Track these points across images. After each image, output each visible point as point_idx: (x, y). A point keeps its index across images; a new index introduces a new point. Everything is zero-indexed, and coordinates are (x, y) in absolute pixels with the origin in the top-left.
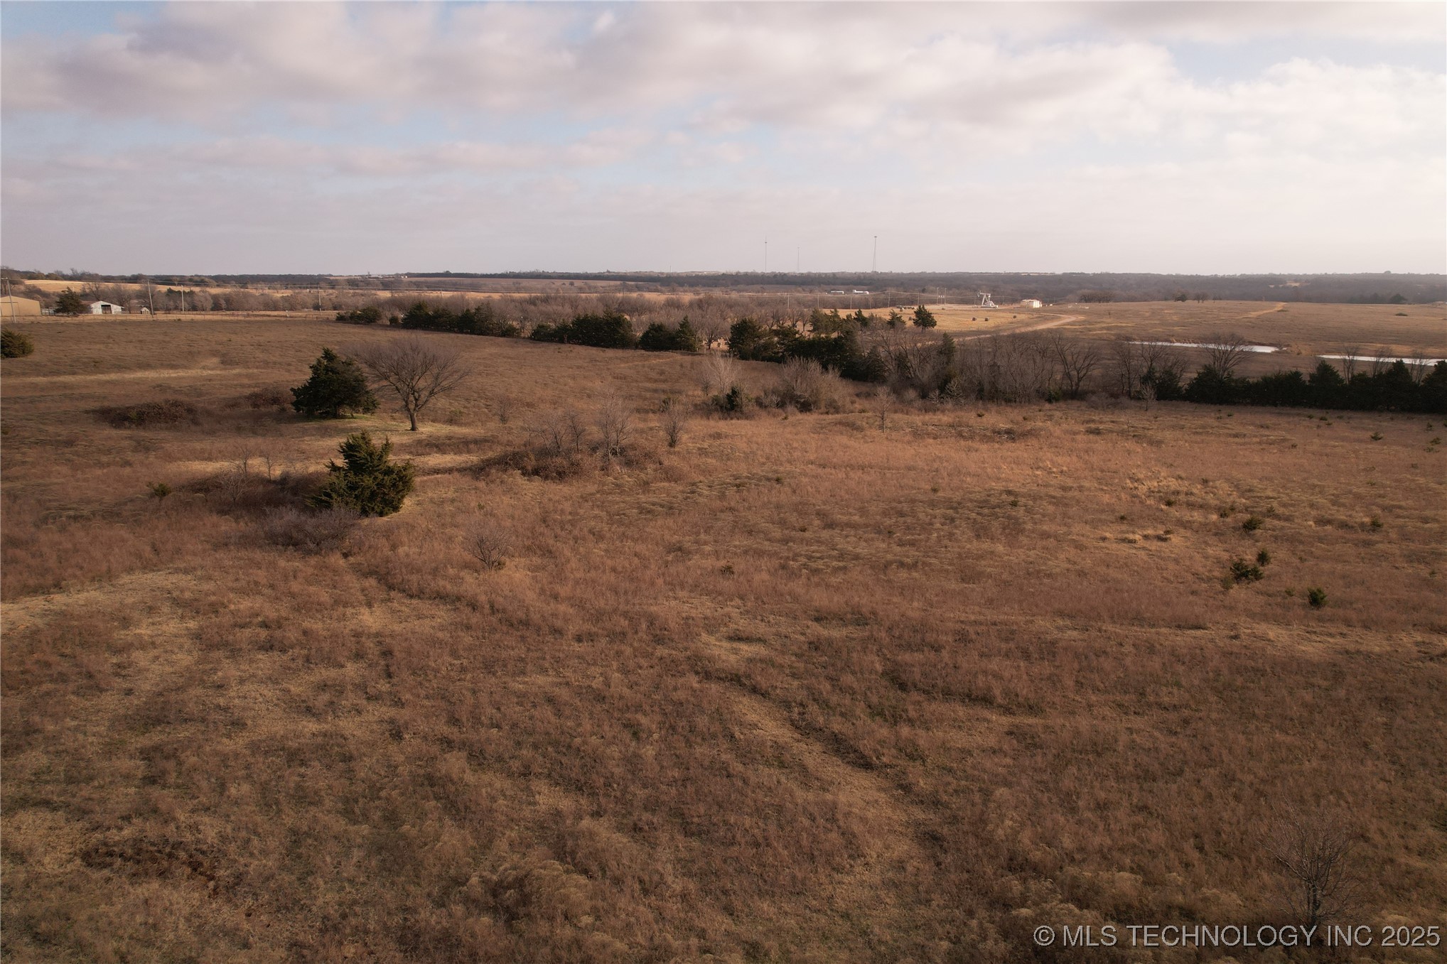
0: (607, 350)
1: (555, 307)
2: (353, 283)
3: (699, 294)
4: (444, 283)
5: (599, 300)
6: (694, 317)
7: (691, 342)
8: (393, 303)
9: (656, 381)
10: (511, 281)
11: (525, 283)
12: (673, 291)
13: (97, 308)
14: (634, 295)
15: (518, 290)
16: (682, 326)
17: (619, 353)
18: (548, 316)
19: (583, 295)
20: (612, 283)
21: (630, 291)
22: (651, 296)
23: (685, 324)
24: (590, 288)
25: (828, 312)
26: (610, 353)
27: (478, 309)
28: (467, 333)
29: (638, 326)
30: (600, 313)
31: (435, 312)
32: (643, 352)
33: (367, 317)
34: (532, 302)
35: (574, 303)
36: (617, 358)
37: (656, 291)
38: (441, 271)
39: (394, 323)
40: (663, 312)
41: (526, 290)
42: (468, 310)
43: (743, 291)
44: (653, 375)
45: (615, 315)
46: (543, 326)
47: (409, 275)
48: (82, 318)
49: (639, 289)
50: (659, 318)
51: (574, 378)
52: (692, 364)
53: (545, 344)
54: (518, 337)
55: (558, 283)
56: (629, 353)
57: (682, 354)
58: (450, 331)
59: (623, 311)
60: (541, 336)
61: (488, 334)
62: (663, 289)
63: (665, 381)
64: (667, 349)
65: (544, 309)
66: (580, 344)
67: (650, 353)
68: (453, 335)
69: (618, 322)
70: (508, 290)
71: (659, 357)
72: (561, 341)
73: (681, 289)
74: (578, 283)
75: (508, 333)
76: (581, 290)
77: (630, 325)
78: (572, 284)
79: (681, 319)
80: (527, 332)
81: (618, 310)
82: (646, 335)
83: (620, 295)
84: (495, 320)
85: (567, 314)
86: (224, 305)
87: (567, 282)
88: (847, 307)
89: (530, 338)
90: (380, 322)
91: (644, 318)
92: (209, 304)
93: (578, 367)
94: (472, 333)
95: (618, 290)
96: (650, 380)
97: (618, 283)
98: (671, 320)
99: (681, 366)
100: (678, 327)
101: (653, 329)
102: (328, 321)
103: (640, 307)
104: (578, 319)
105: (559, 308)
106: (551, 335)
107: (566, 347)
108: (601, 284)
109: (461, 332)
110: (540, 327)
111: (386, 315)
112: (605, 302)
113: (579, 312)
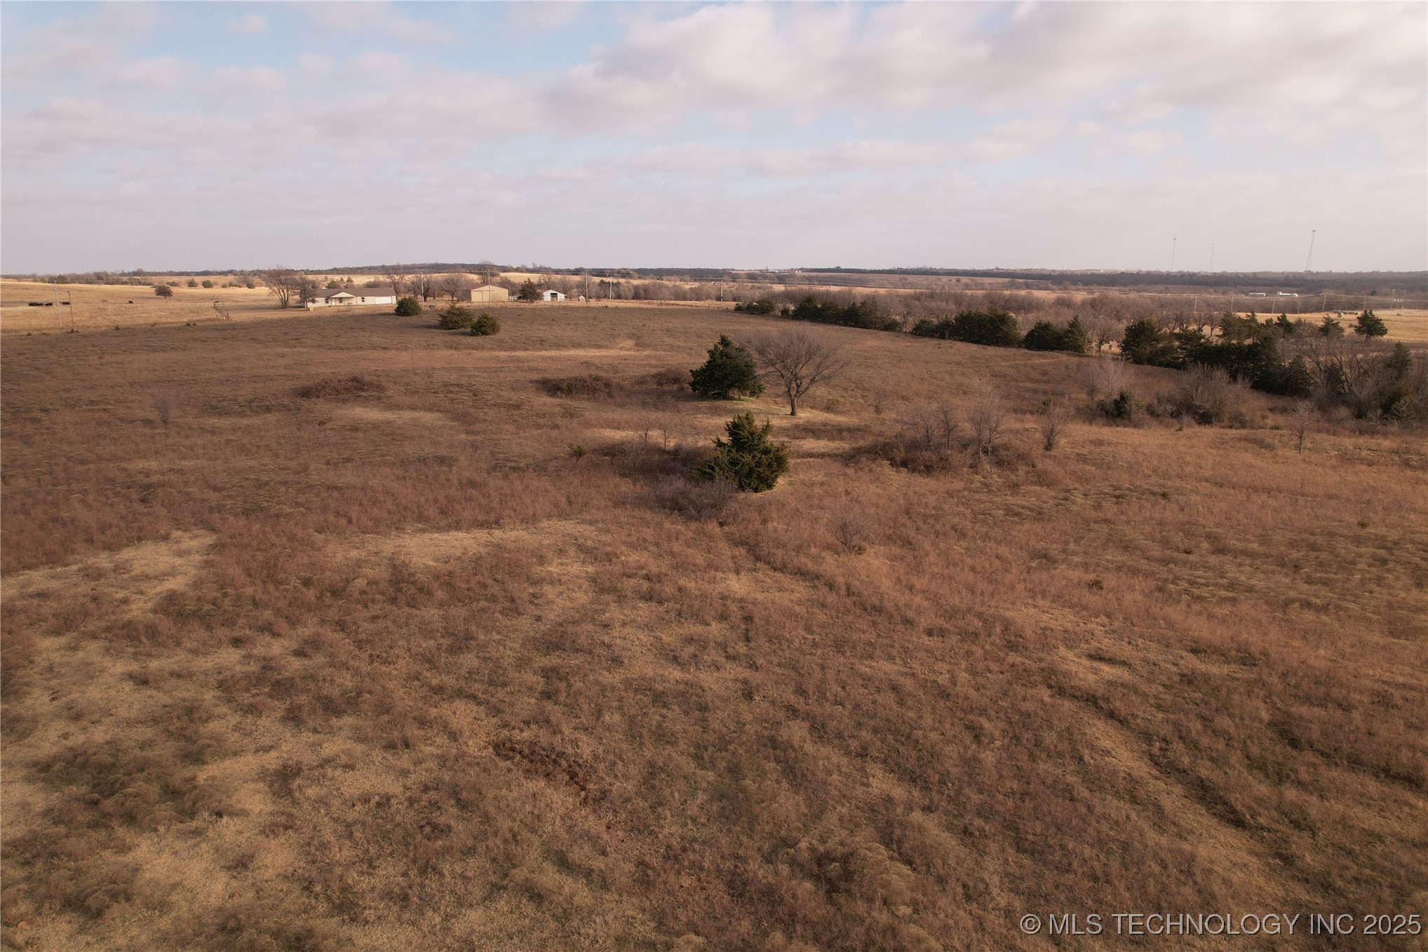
0: (988, 347)
1: (939, 303)
2: (752, 277)
3: (1093, 293)
4: (834, 277)
5: (985, 297)
6: (1085, 319)
7: (1079, 343)
8: (787, 296)
9: (1037, 381)
10: (897, 277)
11: (911, 278)
12: (1066, 288)
13: (547, 296)
14: (1023, 293)
15: (904, 286)
16: (1071, 325)
17: (1001, 351)
18: (931, 312)
19: (969, 292)
20: (1000, 280)
21: (1018, 287)
22: (1038, 294)
23: (1074, 325)
24: (976, 285)
25: (1243, 315)
26: (991, 351)
27: (864, 303)
28: (850, 326)
29: (1023, 324)
30: (984, 310)
31: (823, 305)
32: (1026, 351)
33: (761, 309)
34: (917, 297)
35: (958, 300)
36: (997, 356)
37: (1046, 289)
38: (832, 266)
39: (785, 313)
40: (1052, 311)
41: (912, 286)
42: (854, 304)
43: (1144, 291)
44: (1035, 375)
45: (1000, 312)
46: (925, 322)
47: (802, 270)
48: (537, 304)
49: (1028, 286)
50: (1045, 318)
51: (951, 374)
52: (1078, 365)
53: (926, 339)
54: (900, 331)
55: (945, 279)
56: (1011, 351)
57: (1068, 355)
58: (835, 323)
59: (1009, 309)
60: (922, 331)
61: (871, 328)
62: (1054, 286)
63: (1046, 382)
64: (1053, 349)
65: (927, 304)
66: (961, 341)
67: (1034, 352)
68: (837, 327)
69: (1003, 320)
70: (894, 285)
71: (1043, 357)
72: (942, 337)
73: (1074, 287)
74: (964, 280)
75: (890, 327)
76: (967, 287)
77: (1015, 323)
78: (958, 281)
79: (1070, 318)
80: (909, 328)
81: (1004, 308)
82: (1031, 334)
83: (1007, 292)
84: (879, 314)
85: (951, 312)
86: (643, 295)
87: (954, 278)
88: (1268, 311)
89: (911, 333)
90: (772, 313)
91: (1032, 315)
92: (630, 294)
93: (958, 363)
94: (856, 326)
95: (1006, 287)
96: (1031, 380)
97: (1007, 280)
98: (1060, 321)
99: (1067, 367)
100: (1066, 327)
101: (1040, 328)
102: (727, 310)
103: (1026, 306)
104: (961, 315)
105: (944, 304)
106: (933, 331)
107: (946, 343)
108: (988, 281)
109: (846, 324)
110: (922, 322)
111: (780, 306)
112: (991, 299)
113: (963, 308)
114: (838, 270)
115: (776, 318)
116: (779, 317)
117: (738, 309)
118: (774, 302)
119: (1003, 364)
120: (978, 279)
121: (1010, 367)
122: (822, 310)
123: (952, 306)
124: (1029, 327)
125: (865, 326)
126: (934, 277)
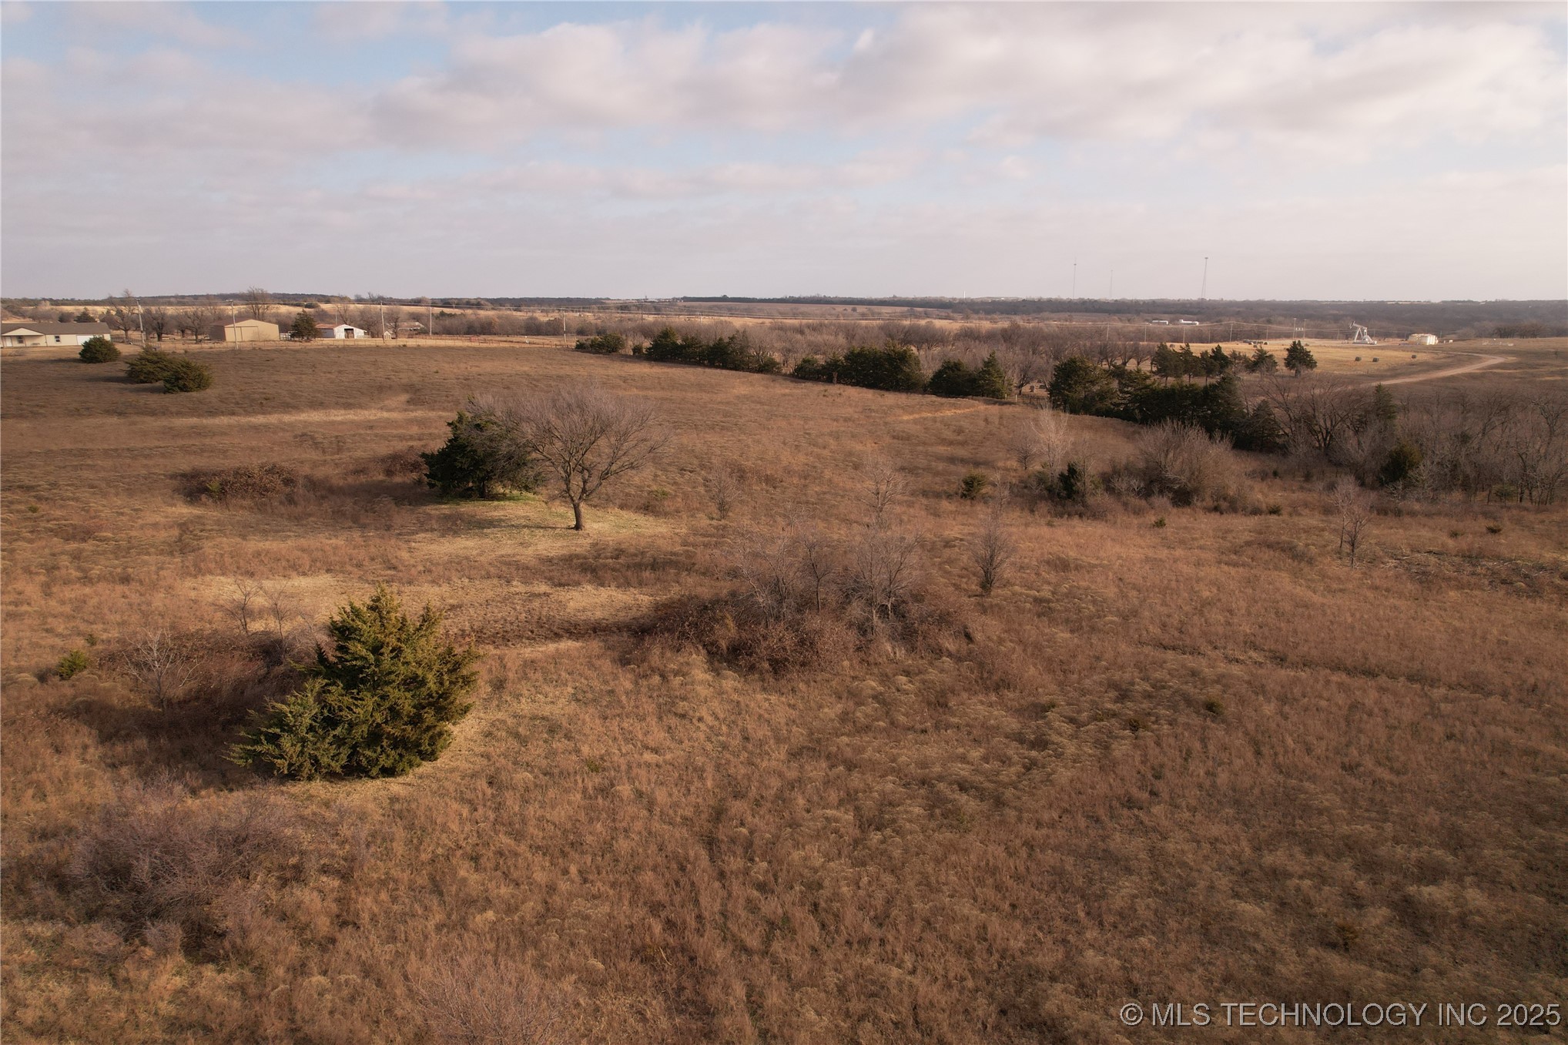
0: (886, 394)
1: (827, 337)
2: (624, 307)
3: (996, 322)
4: (719, 308)
5: (881, 328)
6: (1002, 353)
7: (998, 386)
8: (645, 331)
9: (951, 443)
10: (789, 307)
11: (801, 308)
12: (967, 318)
13: (340, 332)
14: (923, 322)
15: (795, 316)
16: (987, 364)
17: (902, 398)
18: (816, 348)
19: (864, 322)
20: (898, 309)
21: (918, 318)
22: (939, 324)
23: (990, 363)
24: (873, 314)
26: (891, 398)
27: (732, 339)
28: (718, 367)
29: (927, 362)
30: (879, 346)
31: (684, 341)
32: (934, 398)
33: (603, 345)
34: (800, 330)
35: (850, 333)
36: (898, 407)
37: (947, 318)
38: (719, 295)
39: (638, 355)
40: (959, 344)
42: (721, 339)
43: (1049, 320)
44: (948, 434)
45: (899, 348)
46: (809, 361)
47: (686, 299)
49: (927, 315)
50: (955, 353)
51: (837, 436)
52: (1001, 418)
53: (809, 384)
54: (779, 373)
55: (840, 308)
56: (916, 399)
57: (987, 403)
58: (698, 364)
59: (910, 342)
60: (806, 373)
61: (743, 370)
62: (955, 315)
63: (963, 444)
64: (964, 394)
65: (812, 339)
66: (854, 385)
67: (944, 400)
68: (700, 370)
69: (903, 357)
70: (784, 315)
71: (956, 406)
72: (830, 381)
73: (976, 316)
74: (861, 309)
75: (766, 368)
76: (864, 316)
77: (918, 363)
78: (854, 310)
79: (986, 356)
80: (788, 370)
81: (905, 341)
82: (938, 375)
83: (906, 323)
84: (753, 352)
85: (839, 346)
86: (479, 330)
87: (849, 308)
89: (792, 376)
90: (622, 352)
91: (936, 350)
92: (464, 328)
93: (846, 420)
94: (725, 367)
95: (904, 316)
96: (944, 442)
97: (906, 309)
98: (972, 358)
99: (986, 419)
100: (980, 365)
101: (948, 368)
102: (567, 349)
103: (929, 338)
104: (852, 353)
105: (832, 338)
106: (818, 372)
107: (834, 389)
108: (885, 310)
109: (712, 365)
110: (804, 361)
111: (630, 343)
112: (888, 331)
113: (854, 343)
114: (724, 299)
115: (626, 358)
116: (630, 357)
117: (580, 347)
118: (624, 337)
119: (905, 418)
120: (876, 309)
121: (915, 422)
122: (682, 346)
123: (841, 340)
124: (937, 366)
125: (736, 368)
126: (828, 307)
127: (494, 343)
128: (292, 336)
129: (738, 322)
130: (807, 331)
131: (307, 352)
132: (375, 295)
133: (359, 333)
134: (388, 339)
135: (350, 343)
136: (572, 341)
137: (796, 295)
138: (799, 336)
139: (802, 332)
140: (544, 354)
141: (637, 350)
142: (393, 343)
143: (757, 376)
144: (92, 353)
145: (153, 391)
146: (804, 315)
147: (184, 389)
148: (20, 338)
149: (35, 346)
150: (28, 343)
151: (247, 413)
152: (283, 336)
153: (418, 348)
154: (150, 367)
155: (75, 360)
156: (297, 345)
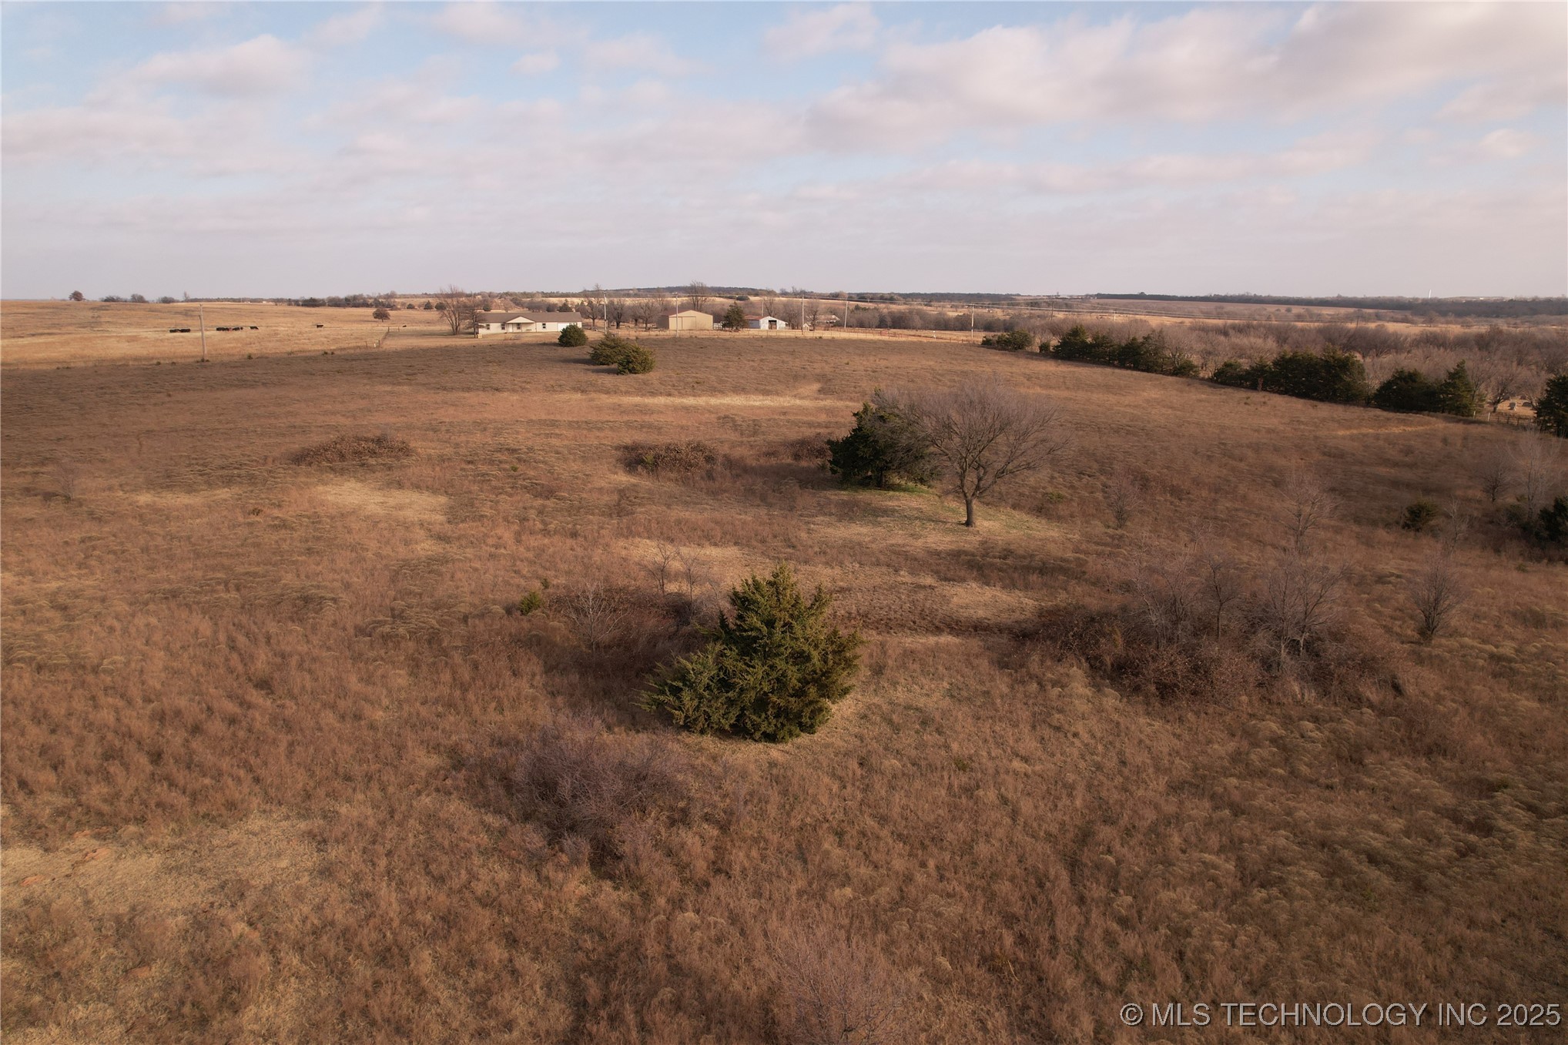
0: (1320, 405)
1: (1252, 340)
2: (1034, 303)
3: (1469, 326)
5: (1320, 331)
6: (1472, 362)
7: (1465, 401)
9: (1396, 464)
10: (1211, 306)
11: (1229, 307)
12: (1431, 321)
13: (764, 323)
14: (1372, 326)
15: (1219, 316)
16: (1452, 376)
17: (1338, 411)
18: (1241, 352)
19: (1299, 324)
20: (1343, 311)
21: (1366, 319)
22: (1392, 327)
23: (1457, 375)
24: (1311, 315)
26: (1325, 410)
27: (1146, 338)
28: (1129, 369)
30: (1316, 351)
31: (1095, 338)
32: (1378, 412)
33: (1015, 342)
34: (1224, 332)
35: (1282, 336)
36: (1333, 420)
37: (1403, 321)
39: (1045, 352)
40: (1418, 352)
42: (1134, 339)
45: (1341, 354)
46: (1231, 365)
47: (1100, 296)
48: (738, 333)
49: (1378, 317)
50: (1410, 362)
52: (1465, 438)
53: (1229, 390)
54: (1196, 377)
55: (1271, 308)
56: (1354, 412)
57: (1446, 419)
58: (1108, 364)
59: (1354, 348)
60: (1227, 378)
61: (1156, 372)
62: (1415, 318)
63: (1411, 466)
64: (1419, 410)
65: (1237, 341)
66: (1281, 393)
67: (1391, 415)
68: (1108, 370)
69: (1345, 365)
70: (1208, 315)
71: (1404, 422)
72: (1254, 387)
73: (1443, 319)
74: (1296, 310)
75: (1182, 371)
76: (1300, 317)
77: (1361, 371)
78: (1289, 310)
79: (1452, 366)
80: (1208, 372)
81: (1348, 347)
82: (1386, 387)
83: (1352, 326)
84: (1167, 354)
85: (1267, 350)
87: (1283, 308)
89: (1210, 380)
90: (1027, 350)
91: (1387, 359)
94: (1136, 368)
95: (1349, 318)
97: (1351, 310)
98: (1433, 366)
99: (1445, 441)
100: (1443, 376)
101: (1400, 378)
102: (974, 345)
103: (1379, 344)
104: (1283, 358)
105: (1259, 341)
106: (1241, 377)
107: (1257, 396)
108: (1327, 311)
109: (1122, 366)
110: (1227, 365)
111: (1038, 341)
112: (1328, 335)
113: (1286, 347)
114: (1142, 296)
115: (1032, 355)
116: (1036, 354)
117: (987, 343)
118: (1032, 334)
119: (1341, 433)
120: (1315, 310)
121: (1352, 438)
122: (1091, 346)
123: (1271, 343)
124: (1386, 376)
125: (1148, 370)
126: (1258, 306)
127: (903, 336)
128: (724, 326)
129: (1154, 321)
130: (1231, 332)
131: (734, 341)
132: (798, 289)
133: (781, 324)
134: (806, 332)
135: (773, 333)
136: (979, 337)
137: (1223, 294)
138: (1222, 338)
139: (1226, 334)
140: (951, 350)
141: (1044, 347)
142: (810, 335)
143: (1170, 379)
144: (569, 338)
145: (609, 372)
146: (1230, 315)
147: (633, 371)
148: (519, 325)
149: (528, 331)
150: (524, 329)
151: (681, 395)
152: (716, 325)
153: (833, 340)
154: (608, 352)
155: (555, 344)
156: (727, 334)
